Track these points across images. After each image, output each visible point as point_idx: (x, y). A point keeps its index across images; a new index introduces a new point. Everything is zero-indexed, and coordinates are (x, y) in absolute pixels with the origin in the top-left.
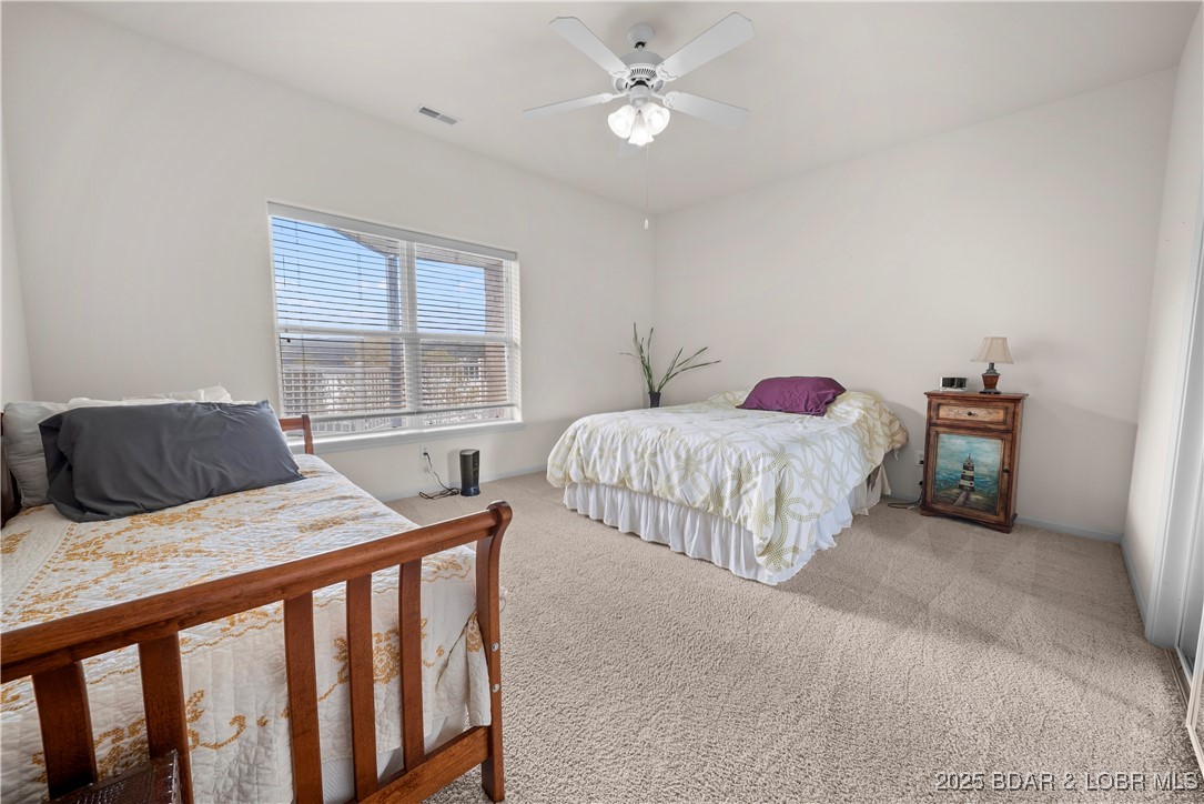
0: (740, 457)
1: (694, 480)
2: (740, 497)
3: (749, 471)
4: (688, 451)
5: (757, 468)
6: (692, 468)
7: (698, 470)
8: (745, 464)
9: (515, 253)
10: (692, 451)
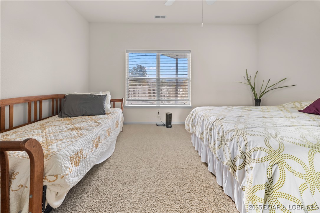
0: (246, 145)
1: (224, 149)
2: (244, 172)
3: (250, 157)
4: (223, 132)
5: (254, 157)
6: (224, 142)
7: (226, 144)
8: (248, 151)
9: (190, 51)
10: (224, 133)
